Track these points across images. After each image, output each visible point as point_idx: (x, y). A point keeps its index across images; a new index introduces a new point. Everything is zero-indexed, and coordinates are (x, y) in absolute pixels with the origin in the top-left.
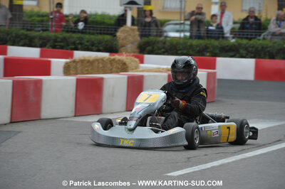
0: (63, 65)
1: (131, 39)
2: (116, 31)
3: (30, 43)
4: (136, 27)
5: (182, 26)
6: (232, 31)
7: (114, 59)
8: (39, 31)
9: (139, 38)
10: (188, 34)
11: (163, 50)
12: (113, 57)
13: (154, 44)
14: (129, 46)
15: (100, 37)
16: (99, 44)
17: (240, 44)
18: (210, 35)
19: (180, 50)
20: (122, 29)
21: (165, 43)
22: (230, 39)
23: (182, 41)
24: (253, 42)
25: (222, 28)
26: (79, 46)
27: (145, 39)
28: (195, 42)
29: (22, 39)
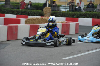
0: (25, 20)
1: (48, 11)
2: (43, 9)
3: (13, 13)
4: (50, 7)
5: (66, 7)
6: (84, 9)
7: (43, 19)
8: (16, 9)
9: (51, 11)
10: (68, 10)
11: (60, 15)
12: (42, 18)
13: (56, 13)
14: (48, 14)
15: (37, 11)
16: (37, 13)
17: (87, 13)
18: (76, 10)
19: (66, 15)
20: (45, 8)
21: (60, 13)
22: (83, 11)
23: (66, 12)
24: (91, 12)
25: (80, 8)
26: (30, 14)
27: (53, 12)
28: (71, 13)
29: (10, 12)
